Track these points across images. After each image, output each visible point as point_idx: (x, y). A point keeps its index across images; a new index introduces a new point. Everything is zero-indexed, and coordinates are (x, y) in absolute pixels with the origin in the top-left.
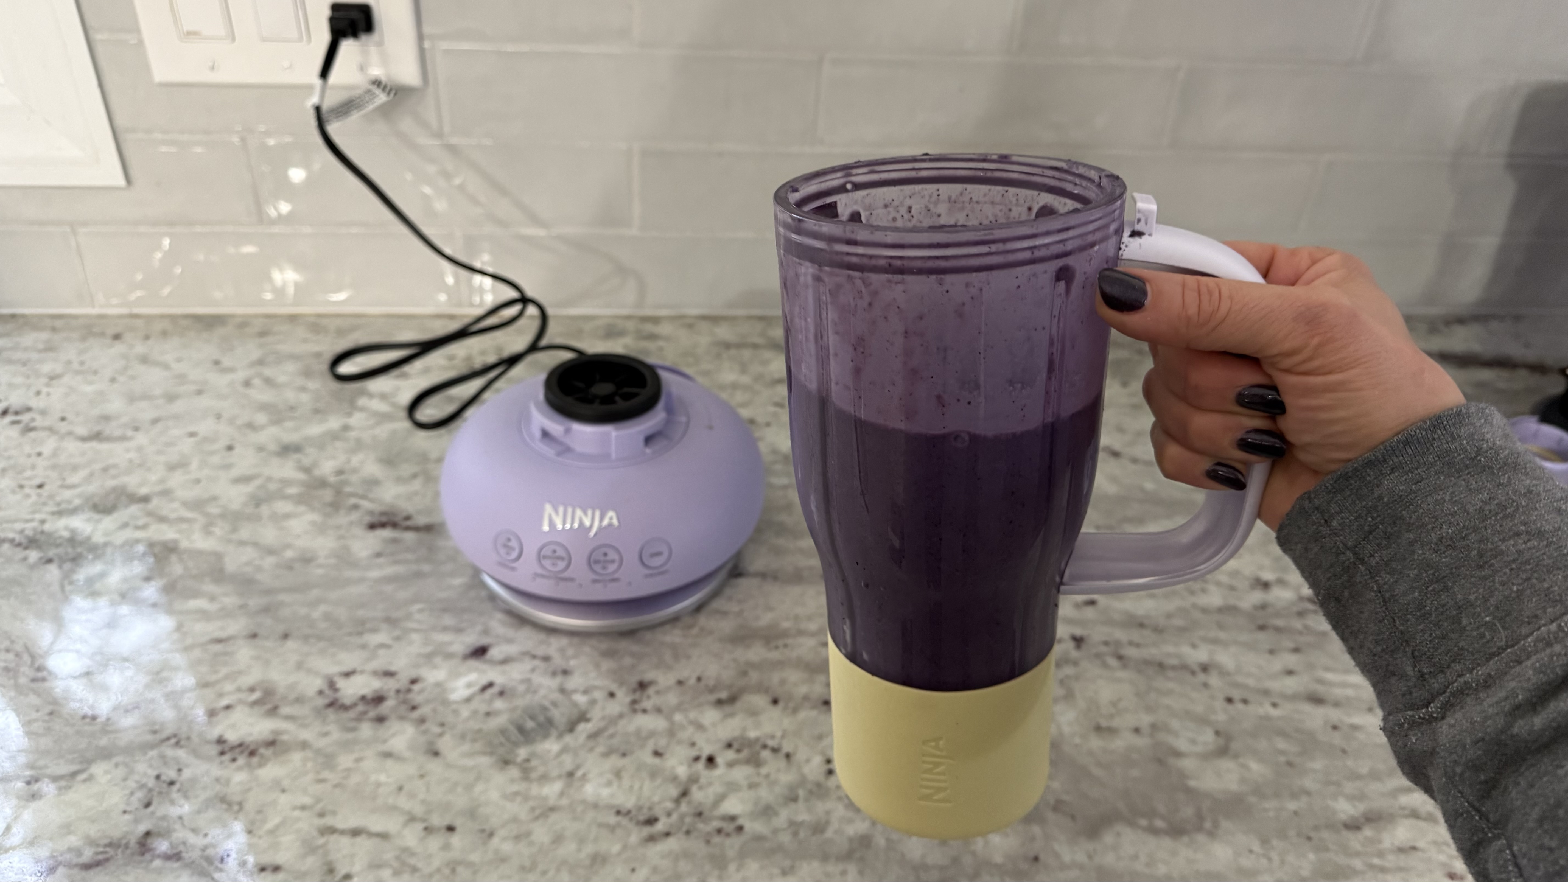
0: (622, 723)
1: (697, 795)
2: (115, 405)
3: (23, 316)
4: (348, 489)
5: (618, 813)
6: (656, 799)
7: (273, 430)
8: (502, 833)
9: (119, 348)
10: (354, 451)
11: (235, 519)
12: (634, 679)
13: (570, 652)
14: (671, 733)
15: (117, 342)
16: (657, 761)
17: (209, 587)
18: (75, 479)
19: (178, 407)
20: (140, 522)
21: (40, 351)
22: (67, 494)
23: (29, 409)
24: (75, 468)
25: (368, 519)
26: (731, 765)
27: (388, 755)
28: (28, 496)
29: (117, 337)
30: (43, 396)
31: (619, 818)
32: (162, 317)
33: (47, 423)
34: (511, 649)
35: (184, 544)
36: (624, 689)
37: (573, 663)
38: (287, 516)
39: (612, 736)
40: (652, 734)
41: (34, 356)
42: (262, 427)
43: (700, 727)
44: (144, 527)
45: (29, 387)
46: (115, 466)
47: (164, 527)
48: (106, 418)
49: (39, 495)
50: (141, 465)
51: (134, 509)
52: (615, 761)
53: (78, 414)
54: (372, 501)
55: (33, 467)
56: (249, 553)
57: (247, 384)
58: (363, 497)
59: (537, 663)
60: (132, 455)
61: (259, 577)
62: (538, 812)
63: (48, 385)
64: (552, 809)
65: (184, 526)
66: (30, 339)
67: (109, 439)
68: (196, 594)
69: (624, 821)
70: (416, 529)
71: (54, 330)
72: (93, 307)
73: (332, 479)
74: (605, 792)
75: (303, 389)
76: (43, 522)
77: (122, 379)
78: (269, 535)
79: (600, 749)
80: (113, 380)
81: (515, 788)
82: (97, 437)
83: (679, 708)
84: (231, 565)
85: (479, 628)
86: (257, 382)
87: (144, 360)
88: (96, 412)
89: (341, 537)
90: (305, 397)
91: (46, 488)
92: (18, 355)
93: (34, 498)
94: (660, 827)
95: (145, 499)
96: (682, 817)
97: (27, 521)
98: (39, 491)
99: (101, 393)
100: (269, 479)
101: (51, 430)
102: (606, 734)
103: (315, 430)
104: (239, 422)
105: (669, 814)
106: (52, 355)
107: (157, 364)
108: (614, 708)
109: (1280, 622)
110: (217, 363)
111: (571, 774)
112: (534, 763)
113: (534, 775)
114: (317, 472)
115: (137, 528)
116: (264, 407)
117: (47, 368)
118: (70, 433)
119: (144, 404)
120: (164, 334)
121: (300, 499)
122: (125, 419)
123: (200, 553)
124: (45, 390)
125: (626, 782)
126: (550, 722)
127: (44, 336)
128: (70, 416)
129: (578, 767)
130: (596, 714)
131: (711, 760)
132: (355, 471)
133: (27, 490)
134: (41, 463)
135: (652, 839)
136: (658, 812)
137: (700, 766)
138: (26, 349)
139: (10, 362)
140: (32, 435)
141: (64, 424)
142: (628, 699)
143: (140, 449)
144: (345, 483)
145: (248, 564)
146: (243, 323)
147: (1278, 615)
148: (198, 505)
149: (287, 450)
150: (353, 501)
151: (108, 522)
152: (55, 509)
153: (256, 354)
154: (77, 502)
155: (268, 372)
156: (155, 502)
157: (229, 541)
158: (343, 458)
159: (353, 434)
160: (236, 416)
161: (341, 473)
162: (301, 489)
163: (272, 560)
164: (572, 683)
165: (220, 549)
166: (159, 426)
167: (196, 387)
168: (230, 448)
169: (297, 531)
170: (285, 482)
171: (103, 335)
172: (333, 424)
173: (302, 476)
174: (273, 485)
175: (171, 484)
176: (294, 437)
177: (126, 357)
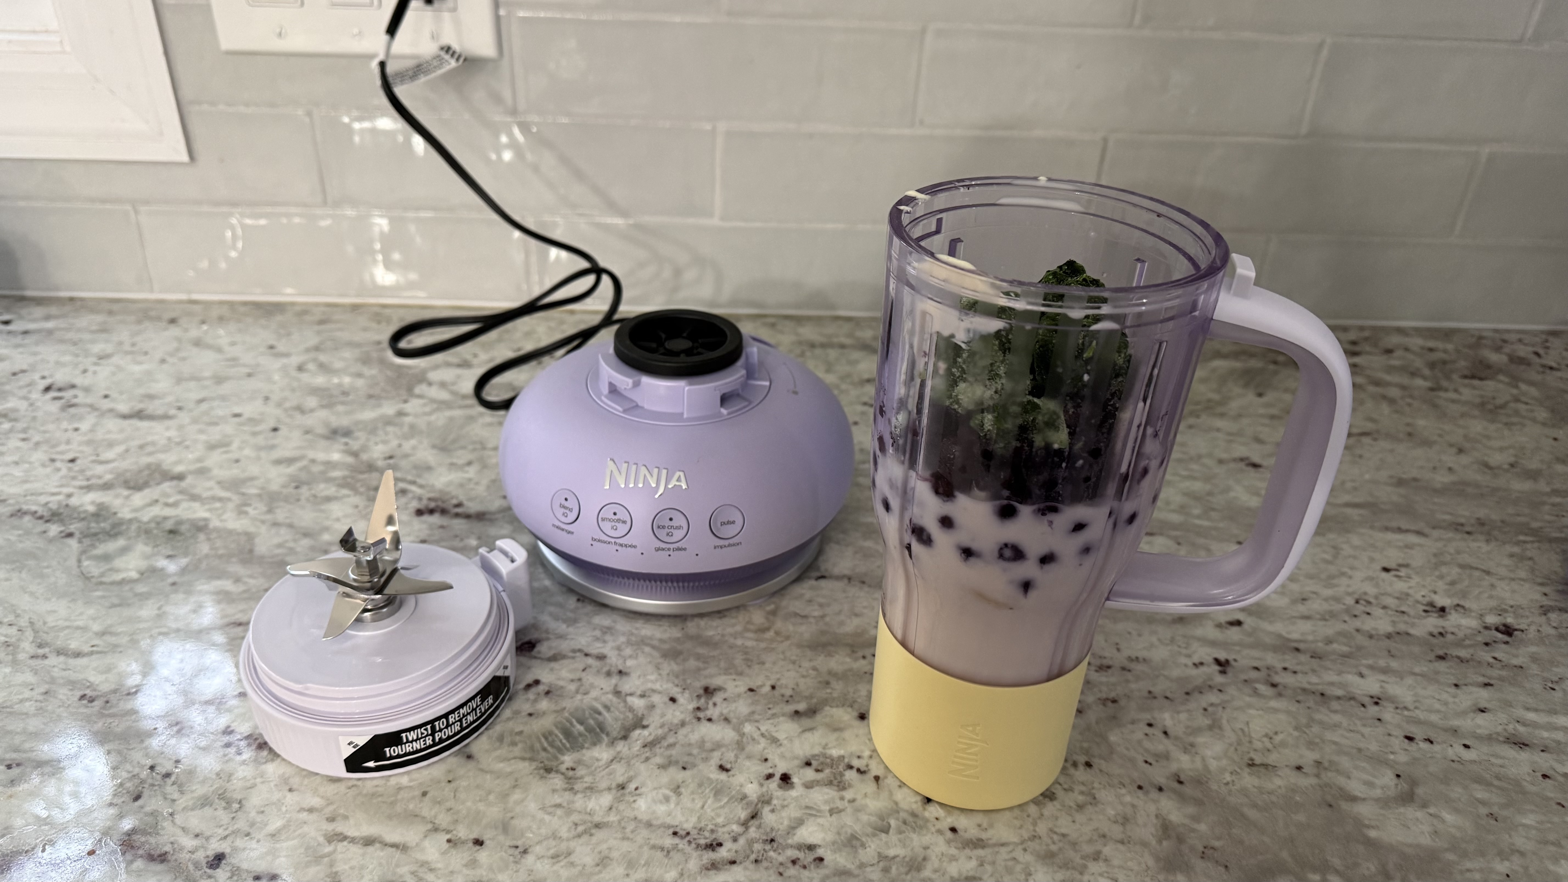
0: (682, 732)
1: (768, 818)
2: (162, 384)
3: (82, 299)
4: (396, 474)
5: (675, 833)
6: (720, 820)
7: (323, 414)
8: (538, 849)
9: (174, 331)
10: (406, 437)
11: (271, 499)
12: (699, 684)
13: (628, 651)
14: (740, 746)
15: (172, 326)
16: (723, 776)
17: (236, 568)
18: (109, 455)
19: (226, 388)
20: (171, 500)
21: (93, 332)
22: (99, 469)
23: (73, 386)
24: (111, 445)
25: (415, 505)
26: (809, 786)
28: (58, 470)
29: (173, 321)
30: (89, 374)
31: (676, 840)
32: (221, 303)
33: (89, 400)
34: (562, 646)
35: (215, 523)
36: (687, 694)
37: (630, 663)
39: (671, 746)
40: (717, 746)
41: (86, 336)
42: (312, 411)
43: (775, 741)
44: (175, 505)
45: (76, 365)
46: (153, 443)
47: (196, 505)
48: (151, 397)
49: (70, 469)
50: (179, 444)
51: (167, 486)
52: (674, 774)
53: (121, 393)
54: (421, 486)
55: (68, 442)
56: (284, 536)
57: (300, 368)
58: (413, 483)
59: (591, 662)
60: (172, 433)
62: (580, 829)
63: (95, 364)
64: (597, 826)
65: (218, 505)
66: (85, 321)
67: (151, 418)
68: (220, 575)
69: (682, 844)
70: (468, 516)
71: (110, 313)
72: (152, 290)
73: (380, 463)
74: (662, 809)
75: (359, 375)
76: (69, 496)
77: (171, 360)
78: (306, 517)
79: (658, 760)
80: (163, 361)
81: (557, 799)
82: (139, 415)
83: (750, 718)
84: (262, 546)
86: (311, 366)
87: (197, 343)
88: (142, 391)
90: (360, 383)
91: (79, 462)
92: (70, 335)
93: (64, 472)
94: (723, 853)
95: (180, 477)
96: (751, 842)
97: (53, 494)
98: (70, 465)
99: (149, 373)
100: (313, 461)
101: (93, 408)
102: (665, 743)
103: (368, 415)
104: (287, 405)
105: (735, 840)
106: (104, 336)
107: (209, 347)
108: (675, 714)
110: (271, 347)
111: (622, 787)
112: (581, 771)
113: (578, 786)
114: (364, 457)
115: (167, 505)
116: (315, 391)
117: (97, 348)
118: (111, 410)
119: (192, 384)
120: (221, 319)
121: (344, 484)
122: (170, 399)
123: (231, 532)
124: (92, 368)
125: (686, 800)
126: (602, 727)
127: (100, 318)
128: (114, 394)
129: (630, 780)
130: (654, 721)
131: (785, 778)
132: (406, 456)
133: (58, 464)
134: (77, 438)
135: (714, 866)
136: (722, 835)
137: (774, 784)
138: (79, 330)
139: (62, 341)
140: (72, 410)
141: (106, 400)
142: (691, 707)
143: (181, 428)
144: (395, 468)
145: (279, 546)
146: (303, 312)
148: (234, 485)
149: (334, 433)
150: (401, 485)
151: (138, 499)
152: (85, 483)
153: (313, 341)
154: (108, 477)
155: (323, 358)
156: (189, 480)
157: (263, 522)
158: (395, 443)
159: (408, 420)
160: (285, 399)
161: (391, 457)
162: (346, 473)
163: (306, 542)
164: (627, 685)
165: (252, 529)
166: (204, 406)
167: (247, 370)
168: (275, 430)
169: (340, 514)
170: (330, 465)
171: (159, 319)
172: (389, 409)
173: (350, 460)
174: (316, 469)
175: (208, 463)
176: (344, 422)
177: (179, 340)
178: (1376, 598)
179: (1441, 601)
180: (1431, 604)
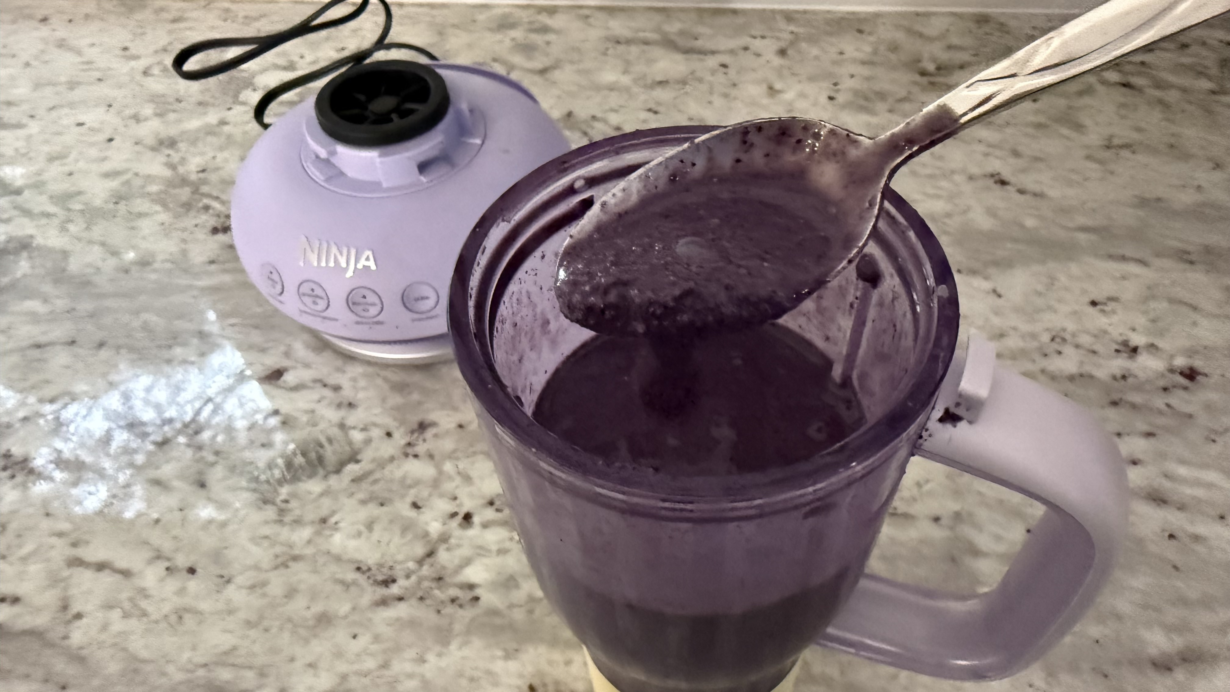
0: (389, 468)
1: (443, 556)
2: (22, 91)
4: (205, 189)
5: (358, 569)
6: (400, 557)
7: (155, 123)
8: (240, 580)
9: (44, 31)
10: (221, 149)
11: (93, 215)
12: (414, 419)
13: (362, 383)
14: (436, 483)
15: (42, 26)
16: (412, 513)
17: (48, 288)
19: (78, 94)
20: (6, 216)
25: (212, 223)
26: (485, 526)
27: (157, 483)
29: (46, 20)
31: (357, 576)
34: (306, 375)
35: (39, 240)
36: (403, 429)
37: (361, 395)
38: (140, 215)
39: (376, 481)
40: (417, 483)
42: (146, 119)
43: (467, 479)
47: (25, 221)
48: (9, 104)
50: (24, 155)
51: (5, 201)
52: (373, 510)
56: (95, 254)
57: (146, 73)
58: (217, 198)
59: (327, 393)
60: (20, 144)
61: (96, 279)
62: (280, 560)
64: (296, 558)
65: (44, 221)
67: (7, 126)
68: (33, 294)
69: (361, 578)
73: (194, 177)
74: (353, 544)
77: (35, 64)
78: (117, 234)
79: (361, 496)
80: (27, 64)
81: (267, 530)
83: (452, 455)
84: (74, 266)
85: (282, 348)
86: (155, 70)
87: (61, 44)
88: (3, 97)
89: (184, 241)
94: (394, 590)
95: (18, 192)
96: (420, 580)
99: (12, 78)
100: (137, 174)
102: (371, 479)
103: (194, 124)
104: (126, 113)
105: (408, 577)
107: (71, 49)
108: (388, 449)
109: (1137, 398)
110: (125, 49)
111: (324, 521)
112: (293, 504)
113: (288, 519)
114: (181, 170)
116: (155, 98)
119: (48, 90)
120: (88, 16)
121: (158, 199)
122: (25, 106)
123: (50, 250)
125: (376, 535)
126: (321, 459)
129: (334, 513)
130: (367, 455)
131: (468, 517)
132: (217, 169)
135: (383, 602)
136: (399, 572)
137: (455, 523)
142: (403, 442)
143: (29, 137)
144: (204, 182)
145: (90, 264)
147: (1139, 388)
148: (63, 200)
149: (161, 144)
150: (206, 201)
153: (164, 41)
156: (27, 193)
157: (79, 239)
158: (211, 154)
159: (226, 129)
160: (126, 106)
161: (203, 171)
162: (162, 187)
163: (112, 262)
164: (354, 418)
165: (68, 247)
166: (54, 114)
167: (98, 74)
168: (111, 140)
169: (146, 232)
170: (149, 179)
171: (30, 17)
172: (212, 118)
173: (167, 173)
174: (137, 182)
175: (46, 176)
176: (173, 131)
177: (44, 41)
178: (1074, 335)
179: (1137, 339)
180: (1125, 343)
